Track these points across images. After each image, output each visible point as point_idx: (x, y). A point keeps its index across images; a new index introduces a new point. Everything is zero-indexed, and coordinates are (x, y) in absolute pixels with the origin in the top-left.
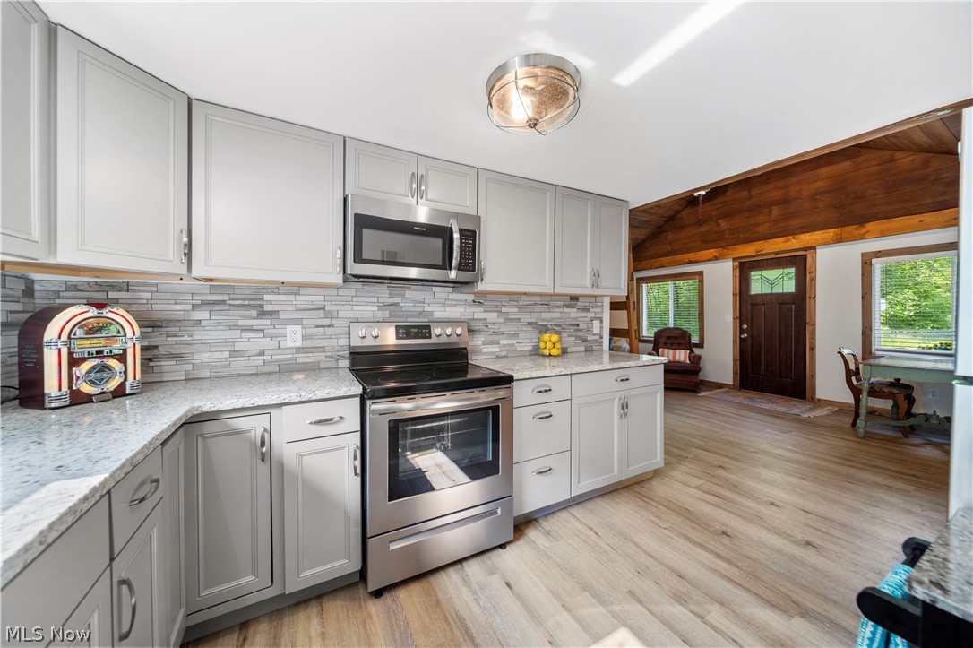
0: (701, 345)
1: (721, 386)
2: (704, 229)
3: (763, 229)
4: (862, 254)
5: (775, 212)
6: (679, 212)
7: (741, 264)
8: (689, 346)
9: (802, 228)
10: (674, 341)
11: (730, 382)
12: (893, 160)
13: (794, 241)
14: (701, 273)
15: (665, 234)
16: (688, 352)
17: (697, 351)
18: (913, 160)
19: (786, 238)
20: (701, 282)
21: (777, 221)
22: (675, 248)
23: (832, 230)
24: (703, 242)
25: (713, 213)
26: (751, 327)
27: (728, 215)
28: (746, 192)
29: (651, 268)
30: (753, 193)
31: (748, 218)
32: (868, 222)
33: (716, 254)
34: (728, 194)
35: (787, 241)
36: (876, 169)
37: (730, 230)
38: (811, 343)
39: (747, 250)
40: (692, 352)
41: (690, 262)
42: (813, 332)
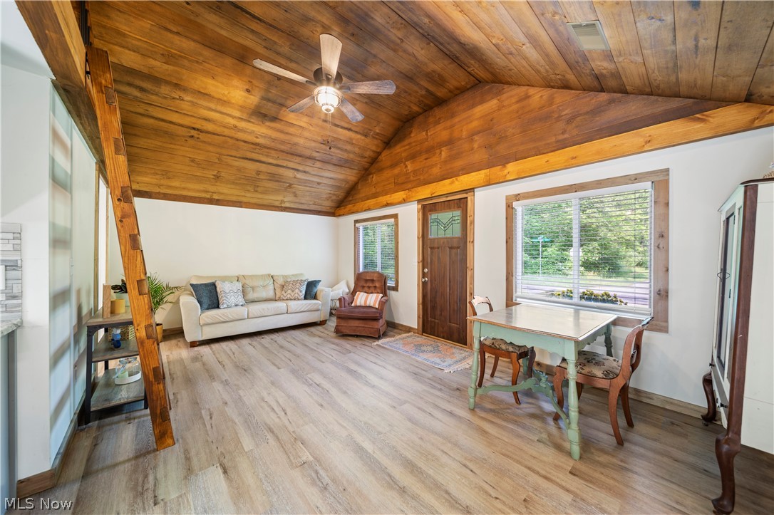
0: (395, 289)
1: (408, 330)
2: (396, 171)
3: (436, 171)
4: (506, 196)
5: (444, 153)
6: (379, 154)
7: (424, 207)
8: (384, 290)
9: (462, 169)
10: (371, 285)
11: (415, 326)
12: (527, 97)
13: (457, 183)
14: (395, 216)
15: (371, 176)
16: (381, 295)
17: (392, 293)
18: (541, 96)
19: (451, 179)
20: (397, 224)
21: (445, 162)
22: (378, 191)
23: (483, 172)
24: (397, 184)
25: (403, 155)
26: (431, 271)
27: (413, 157)
28: (424, 133)
29: (362, 211)
30: (429, 134)
31: (426, 159)
32: (508, 163)
33: (404, 196)
34: (412, 135)
35: (452, 183)
36: (515, 107)
37: (415, 172)
38: (470, 288)
39: (425, 192)
40: (385, 295)
41: (388, 205)
42: (472, 277)
